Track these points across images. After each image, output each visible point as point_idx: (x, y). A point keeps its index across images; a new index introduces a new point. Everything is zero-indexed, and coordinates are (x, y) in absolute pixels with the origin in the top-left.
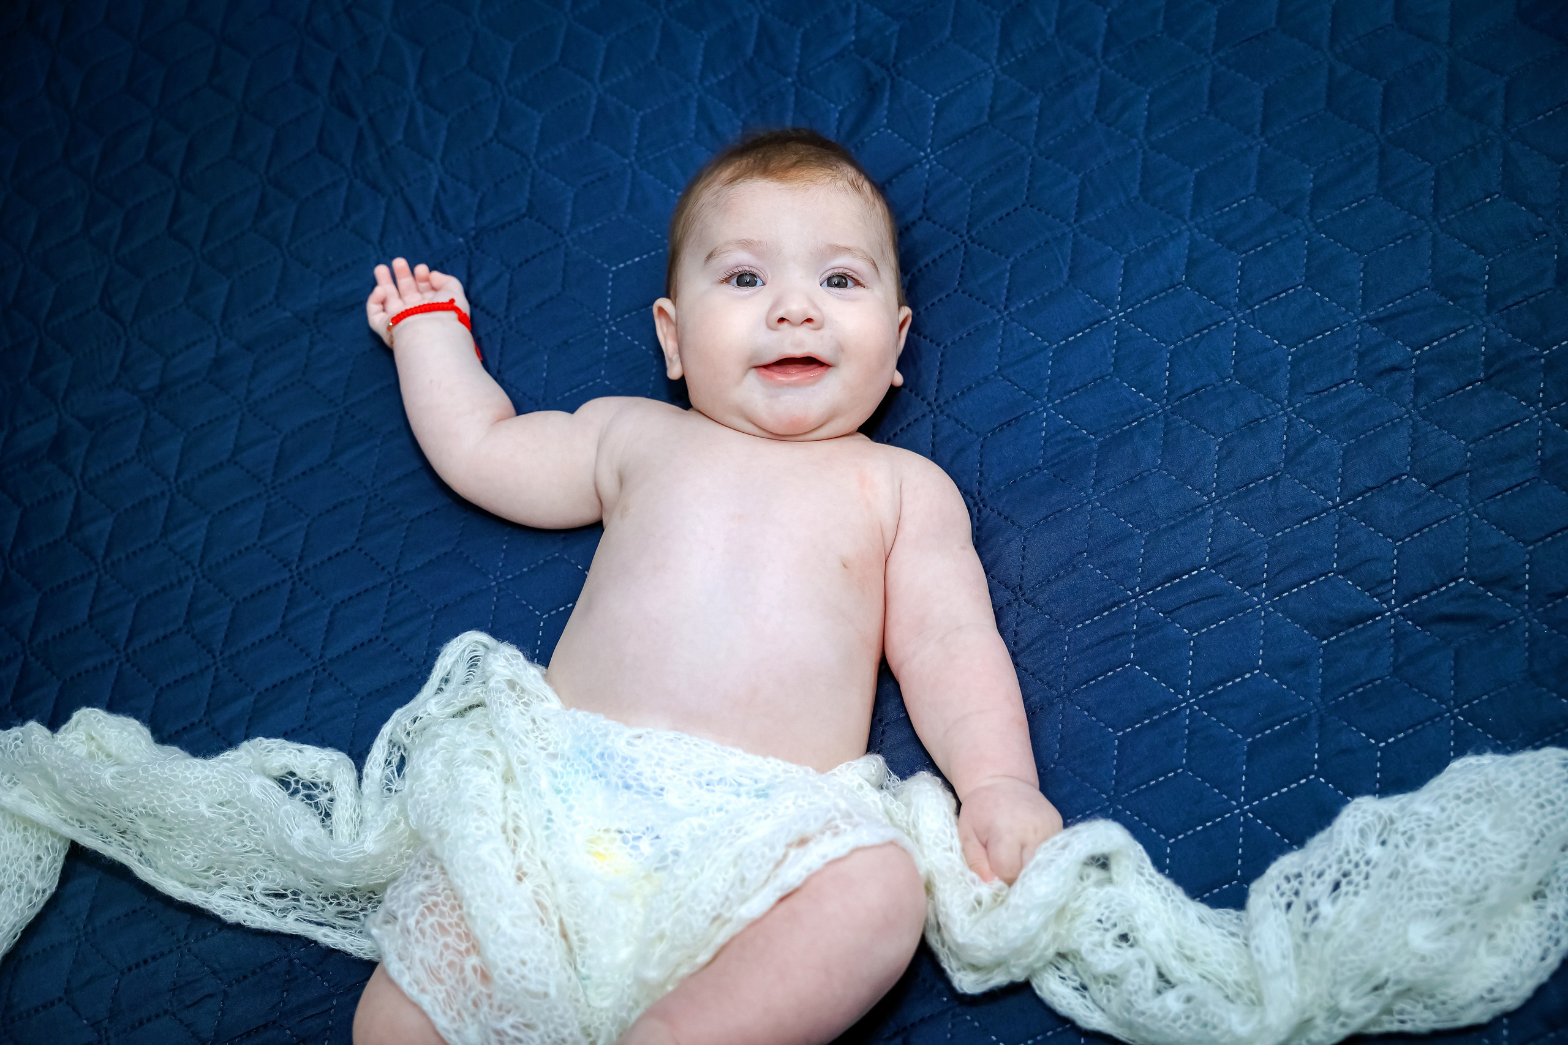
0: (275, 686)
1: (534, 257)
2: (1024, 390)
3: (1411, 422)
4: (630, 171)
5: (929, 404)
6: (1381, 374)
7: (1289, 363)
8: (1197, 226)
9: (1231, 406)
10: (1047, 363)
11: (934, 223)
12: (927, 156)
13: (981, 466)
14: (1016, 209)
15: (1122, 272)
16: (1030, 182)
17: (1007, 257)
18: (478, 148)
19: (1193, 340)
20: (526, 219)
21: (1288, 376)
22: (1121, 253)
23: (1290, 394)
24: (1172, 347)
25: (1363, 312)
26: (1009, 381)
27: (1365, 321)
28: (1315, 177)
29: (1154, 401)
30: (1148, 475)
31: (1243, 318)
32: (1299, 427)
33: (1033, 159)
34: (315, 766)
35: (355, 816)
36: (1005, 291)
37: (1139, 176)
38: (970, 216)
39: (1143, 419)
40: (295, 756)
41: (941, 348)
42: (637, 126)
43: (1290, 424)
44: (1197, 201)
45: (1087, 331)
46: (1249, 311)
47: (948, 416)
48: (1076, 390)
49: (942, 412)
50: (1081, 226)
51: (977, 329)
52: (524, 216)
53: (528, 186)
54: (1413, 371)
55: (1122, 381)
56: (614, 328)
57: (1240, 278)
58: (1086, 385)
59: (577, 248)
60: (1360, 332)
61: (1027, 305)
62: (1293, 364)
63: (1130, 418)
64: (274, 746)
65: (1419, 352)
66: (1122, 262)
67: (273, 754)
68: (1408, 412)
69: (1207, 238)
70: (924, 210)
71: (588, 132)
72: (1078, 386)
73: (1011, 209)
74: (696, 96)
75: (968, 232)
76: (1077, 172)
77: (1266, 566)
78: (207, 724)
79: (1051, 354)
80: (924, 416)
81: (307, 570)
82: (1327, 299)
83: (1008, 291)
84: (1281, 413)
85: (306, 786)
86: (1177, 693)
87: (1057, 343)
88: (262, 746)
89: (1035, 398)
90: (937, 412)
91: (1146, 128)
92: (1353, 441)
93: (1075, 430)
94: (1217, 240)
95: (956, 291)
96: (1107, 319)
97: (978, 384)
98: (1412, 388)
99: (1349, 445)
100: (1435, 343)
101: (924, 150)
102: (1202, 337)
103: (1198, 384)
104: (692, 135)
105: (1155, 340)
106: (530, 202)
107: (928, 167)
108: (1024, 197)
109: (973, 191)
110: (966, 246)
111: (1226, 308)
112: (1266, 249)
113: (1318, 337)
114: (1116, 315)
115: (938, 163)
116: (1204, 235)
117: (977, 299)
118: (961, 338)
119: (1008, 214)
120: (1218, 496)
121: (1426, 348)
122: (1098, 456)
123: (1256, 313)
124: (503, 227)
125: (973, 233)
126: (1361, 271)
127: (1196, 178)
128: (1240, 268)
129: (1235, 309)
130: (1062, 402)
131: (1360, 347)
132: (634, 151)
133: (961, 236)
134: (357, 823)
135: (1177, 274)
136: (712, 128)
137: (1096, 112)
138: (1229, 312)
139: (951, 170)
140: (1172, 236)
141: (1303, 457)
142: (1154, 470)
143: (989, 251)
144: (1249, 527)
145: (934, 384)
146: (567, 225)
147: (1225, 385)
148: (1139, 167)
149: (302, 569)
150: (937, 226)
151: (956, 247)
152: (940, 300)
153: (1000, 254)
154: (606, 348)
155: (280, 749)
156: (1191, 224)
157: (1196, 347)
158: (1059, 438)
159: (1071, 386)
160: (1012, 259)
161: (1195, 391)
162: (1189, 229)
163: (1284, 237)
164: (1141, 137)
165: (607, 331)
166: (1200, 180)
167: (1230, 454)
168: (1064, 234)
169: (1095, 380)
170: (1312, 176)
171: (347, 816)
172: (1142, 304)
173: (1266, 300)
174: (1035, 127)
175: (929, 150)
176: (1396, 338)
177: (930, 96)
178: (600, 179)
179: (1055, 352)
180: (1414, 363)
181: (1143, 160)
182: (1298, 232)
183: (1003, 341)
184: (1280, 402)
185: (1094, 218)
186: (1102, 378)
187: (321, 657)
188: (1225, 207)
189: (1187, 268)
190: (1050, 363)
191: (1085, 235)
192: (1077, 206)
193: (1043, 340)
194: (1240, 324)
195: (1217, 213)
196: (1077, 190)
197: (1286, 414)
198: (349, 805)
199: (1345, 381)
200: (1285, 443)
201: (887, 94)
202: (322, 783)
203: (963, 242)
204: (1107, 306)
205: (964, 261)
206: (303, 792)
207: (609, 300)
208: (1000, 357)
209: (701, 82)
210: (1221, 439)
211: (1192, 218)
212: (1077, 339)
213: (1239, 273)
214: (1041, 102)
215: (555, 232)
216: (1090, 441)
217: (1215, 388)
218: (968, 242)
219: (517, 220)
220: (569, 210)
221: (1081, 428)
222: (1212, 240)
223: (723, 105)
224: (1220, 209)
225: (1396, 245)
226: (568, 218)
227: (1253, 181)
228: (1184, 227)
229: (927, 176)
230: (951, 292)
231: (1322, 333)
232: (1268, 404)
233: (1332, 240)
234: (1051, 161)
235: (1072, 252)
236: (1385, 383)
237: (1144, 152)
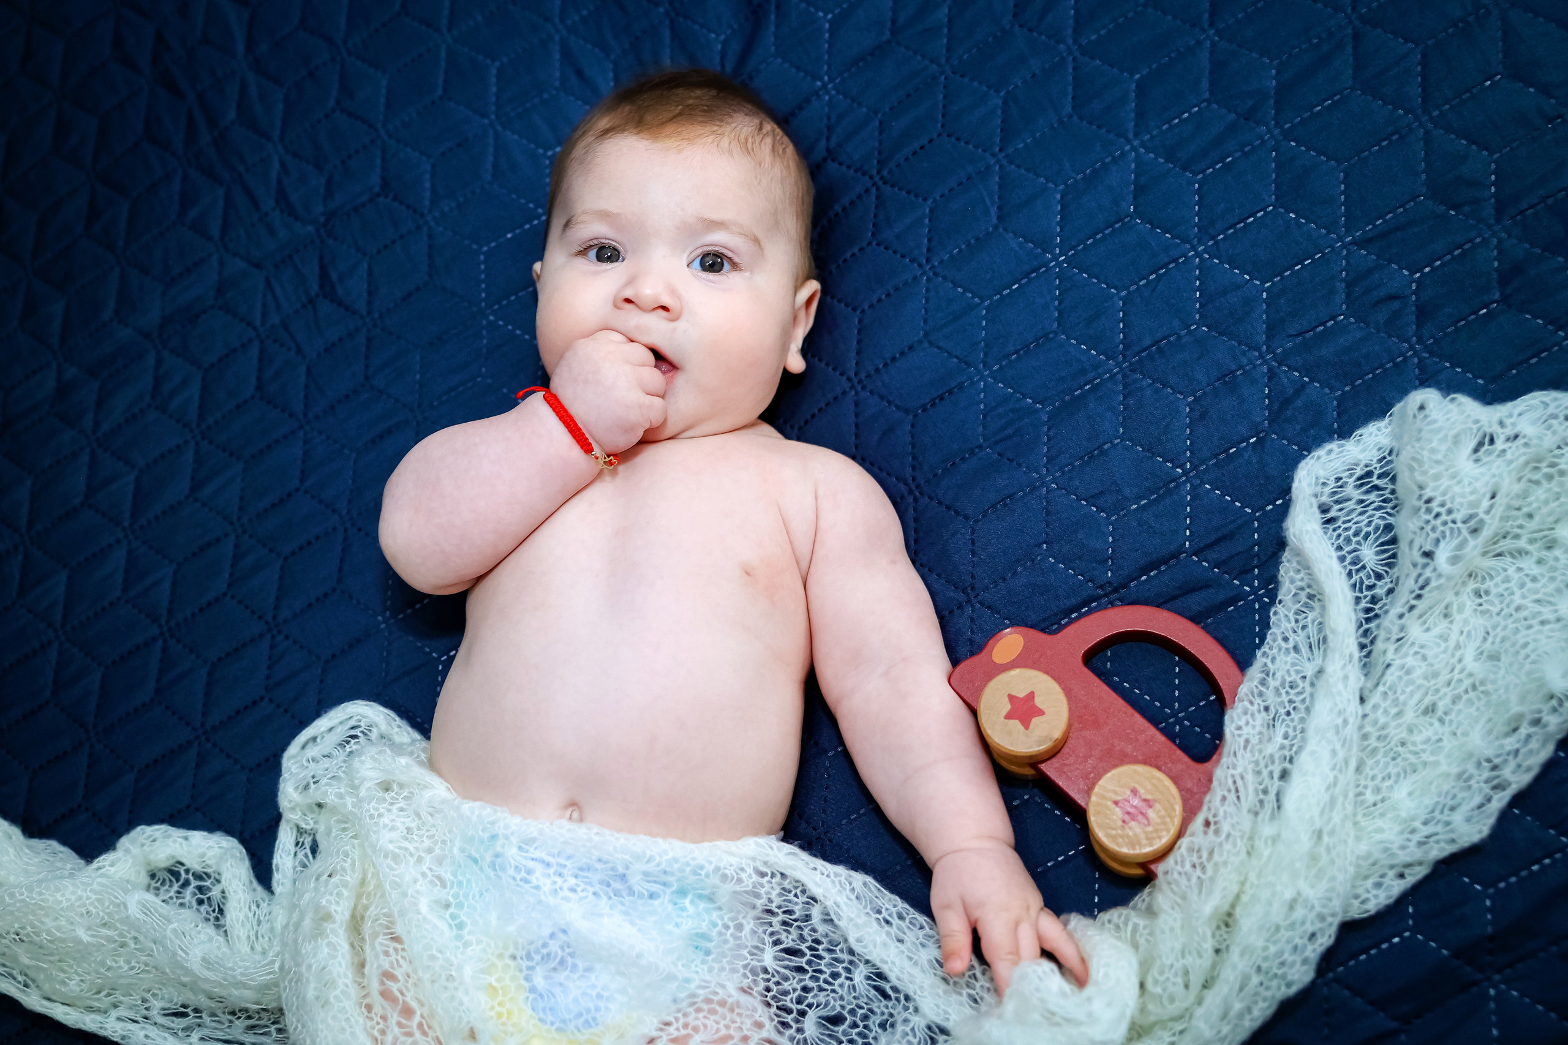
0: (156, 761)
1: (394, 242)
2: (956, 357)
3: (1416, 360)
4: (491, 133)
5: (849, 379)
6: (1376, 304)
7: (1265, 301)
8: (1143, 145)
9: (1199, 358)
10: (981, 323)
11: (841, 164)
12: (824, 86)
13: (913, 448)
14: (931, 141)
15: (1059, 208)
16: (944, 107)
17: (925, 199)
18: (319, 121)
19: (1149, 283)
20: (381, 199)
21: (1264, 316)
22: (1056, 185)
23: (1268, 337)
24: (1124, 293)
25: (1347, 234)
26: (939, 347)
27: (1351, 243)
28: (1278, 73)
29: (1108, 359)
30: (1110, 448)
31: (1205, 251)
32: (1282, 376)
33: (946, 78)
34: (203, 855)
35: (251, 915)
36: (926, 241)
37: (1070, 88)
38: (880, 153)
39: (1098, 381)
40: (181, 844)
41: (858, 312)
42: (494, 80)
43: (1272, 374)
44: (1140, 114)
45: (1023, 281)
46: (1211, 243)
47: (871, 392)
48: (1017, 352)
49: (864, 388)
50: (1007, 156)
51: (897, 289)
52: (378, 195)
53: (378, 161)
54: (1414, 298)
55: (1068, 338)
56: (491, 318)
57: (1199, 203)
58: (1028, 346)
59: (441, 229)
60: (1346, 258)
61: (952, 256)
62: (1268, 302)
63: (1082, 381)
64: (157, 834)
65: (1418, 275)
66: (1058, 196)
67: (157, 843)
68: (1411, 347)
69: (1156, 158)
70: (828, 150)
71: (440, 92)
72: (1018, 347)
73: (926, 142)
74: (557, 37)
75: (878, 172)
76: (997, 91)
77: (1256, 548)
78: (87, 809)
79: (984, 312)
80: (844, 393)
81: (178, 625)
82: (1303, 221)
83: (929, 240)
84: (1258, 362)
85: (198, 877)
86: (1163, 707)
87: (991, 298)
88: (145, 836)
89: (968, 364)
90: (859, 388)
91: (1075, 30)
92: (1347, 388)
93: (1019, 400)
94: (1167, 161)
95: (869, 244)
96: (1046, 265)
97: (902, 353)
98: (1413, 318)
99: (1344, 393)
100: (1438, 263)
101: (821, 79)
102: (1159, 278)
103: (1159, 335)
104: (557, 84)
105: (1104, 286)
106: (383, 178)
107: (827, 98)
108: (939, 125)
109: (880, 123)
110: (877, 189)
111: (1184, 241)
112: (1226, 166)
113: (1297, 268)
114: (1057, 259)
115: (838, 92)
116: (1152, 155)
117: (895, 252)
118: (880, 300)
119: (922, 147)
120: (1194, 467)
121: (1427, 269)
122: (1049, 429)
123: (1221, 244)
124: (356, 210)
125: (885, 173)
126: (1342, 183)
127: (1137, 86)
128: (1198, 192)
129: (1195, 241)
130: (1001, 368)
131: (1346, 275)
132: (493, 108)
133: (871, 177)
134: (255, 923)
135: (1124, 205)
136: (579, 73)
137: (1014, 16)
138: (1188, 246)
139: (853, 100)
140: (1115, 160)
141: (1289, 413)
142: (1116, 441)
143: (904, 193)
144: (1233, 501)
145: (853, 354)
146: (427, 203)
147: (1190, 332)
148: (1070, 78)
149: (172, 624)
150: (844, 168)
151: (867, 191)
152: (853, 255)
153: (916, 196)
154: (485, 341)
155: (164, 837)
156: (1136, 143)
157: (1153, 290)
158: (1001, 410)
159: (1012, 349)
160: (930, 202)
161: (1156, 343)
162: (1133, 149)
163: (1247, 149)
164: (1070, 42)
165: (484, 322)
166: (1142, 89)
167: (1203, 416)
168: (988, 167)
169: (1038, 339)
170: (1274, 71)
171: (242, 916)
172: (1085, 244)
173: (1230, 228)
174: (945, 41)
175: (826, 78)
176: (1390, 262)
177: (821, 14)
178: (459, 145)
179: (988, 309)
180: (1414, 288)
181: (1074, 69)
182: (1263, 142)
183: (927, 301)
184: (1258, 349)
185: (1021, 146)
186: (1046, 336)
187: (202, 725)
188: (1175, 118)
189: (1135, 197)
190: (984, 323)
191: (1013, 167)
192: (1001, 131)
193: (973, 297)
194: (1202, 260)
195: (1165, 127)
196: (999, 111)
197: (1265, 362)
198: (242, 904)
199: (1333, 318)
200: (1268, 396)
201: (773, 17)
202: (214, 872)
203: (874, 184)
204: (1045, 251)
205: (876, 207)
206: (194, 883)
207: (483, 286)
208: (925, 321)
209: (562, 20)
210: (1191, 399)
211: (1136, 135)
212: (1012, 291)
213: (1197, 197)
214: (950, 10)
215: (415, 212)
216: (1037, 411)
217: (1179, 337)
218: (880, 183)
219: (371, 201)
220: (428, 185)
221: (1025, 397)
222: (1161, 160)
223: (589, 46)
224: (1169, 122)
225: (1381, 148)
226: (428, 194)
227: (1205, 84)
228: (1128, 148)
229: (827, 109)
230: (864, 244)
231: (1301, 262)
232: (1244, 353)
233: (1303, 148)
234: (966, 80)
235: (1000, 187)
236: (1382, 316)
237: (1074, 59)
